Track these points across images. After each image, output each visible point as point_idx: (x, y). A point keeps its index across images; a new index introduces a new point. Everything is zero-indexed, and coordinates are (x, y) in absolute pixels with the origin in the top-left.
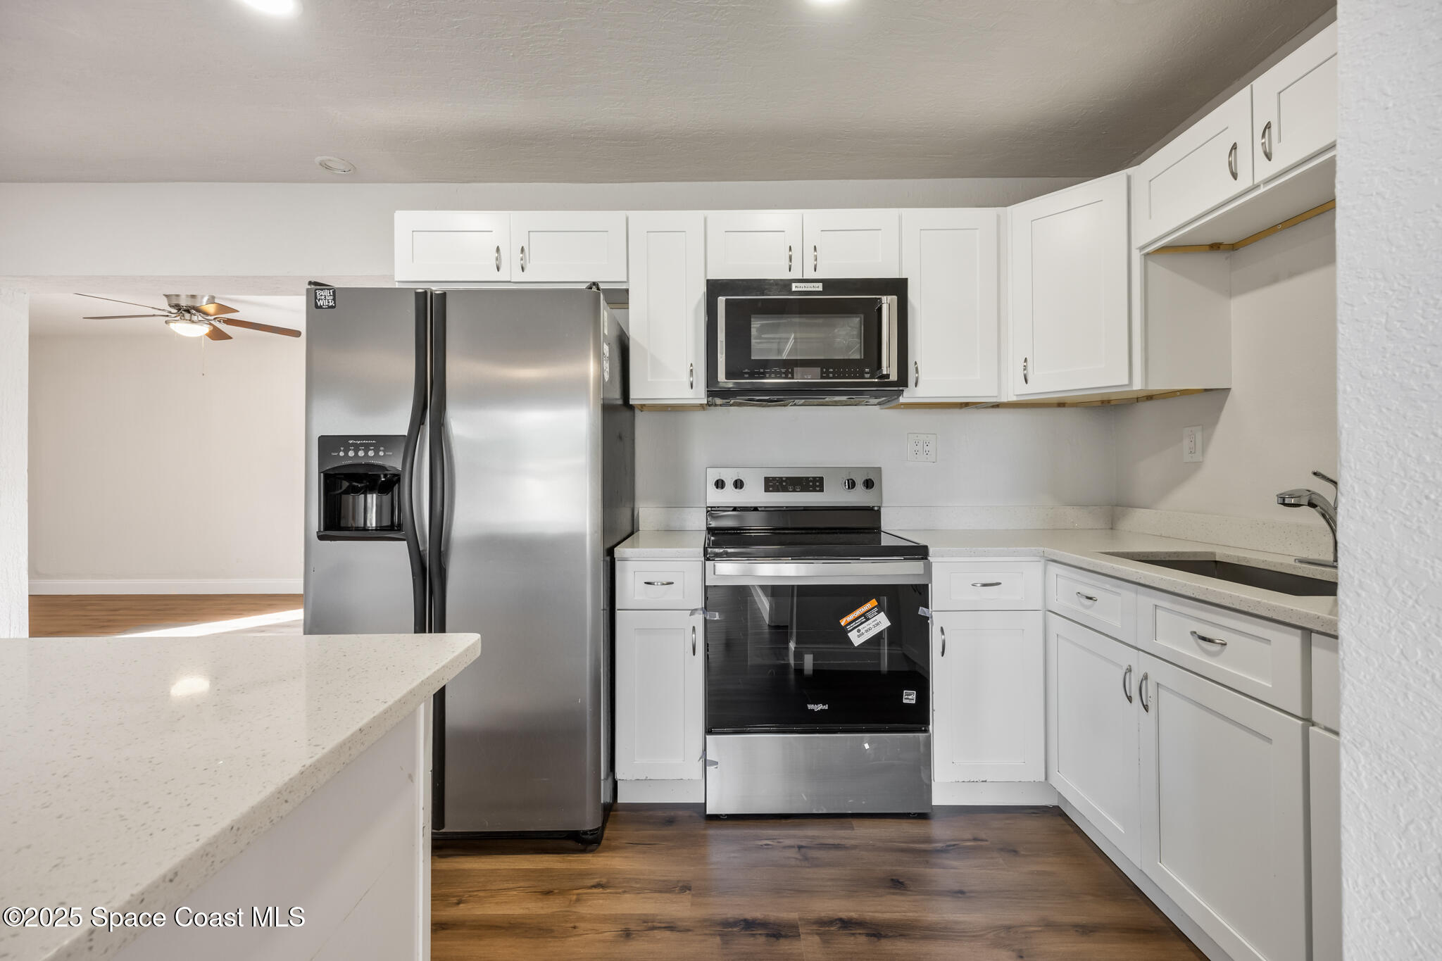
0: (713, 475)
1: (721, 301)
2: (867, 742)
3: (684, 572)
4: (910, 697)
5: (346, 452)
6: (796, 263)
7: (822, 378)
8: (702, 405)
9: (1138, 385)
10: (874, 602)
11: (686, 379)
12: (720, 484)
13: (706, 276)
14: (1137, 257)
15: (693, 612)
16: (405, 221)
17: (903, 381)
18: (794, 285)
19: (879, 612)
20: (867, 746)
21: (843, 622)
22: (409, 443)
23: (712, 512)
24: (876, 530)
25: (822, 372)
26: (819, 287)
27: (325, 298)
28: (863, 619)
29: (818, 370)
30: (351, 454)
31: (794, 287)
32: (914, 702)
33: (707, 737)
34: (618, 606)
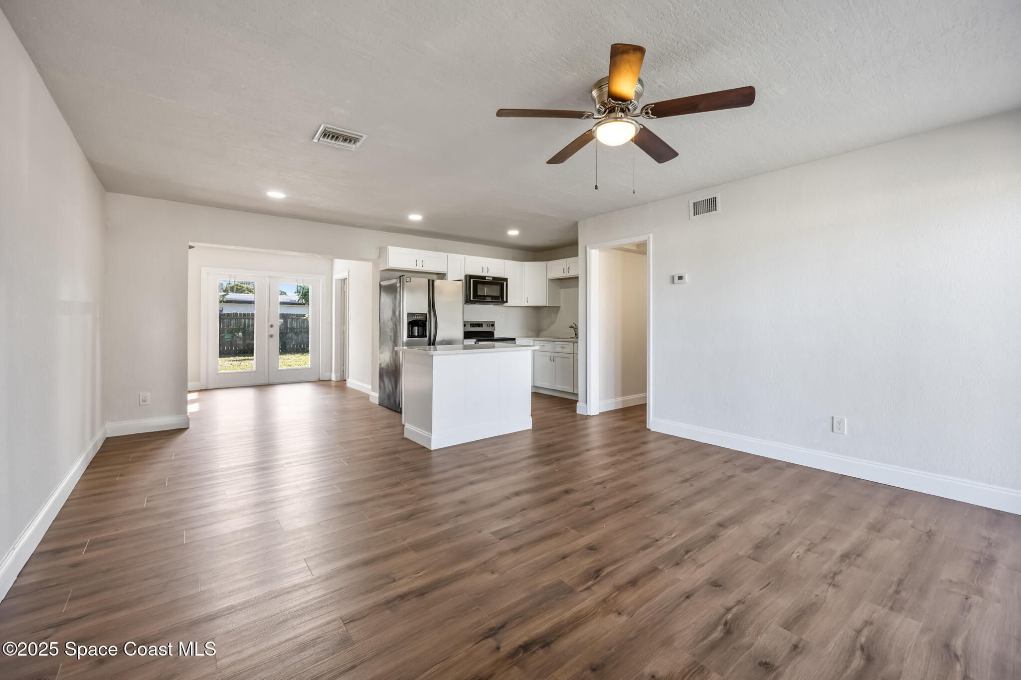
9: (547, 305)
14: (548, 280)
17: (507, 302)
26: (491, 279)
29: (491, 298)
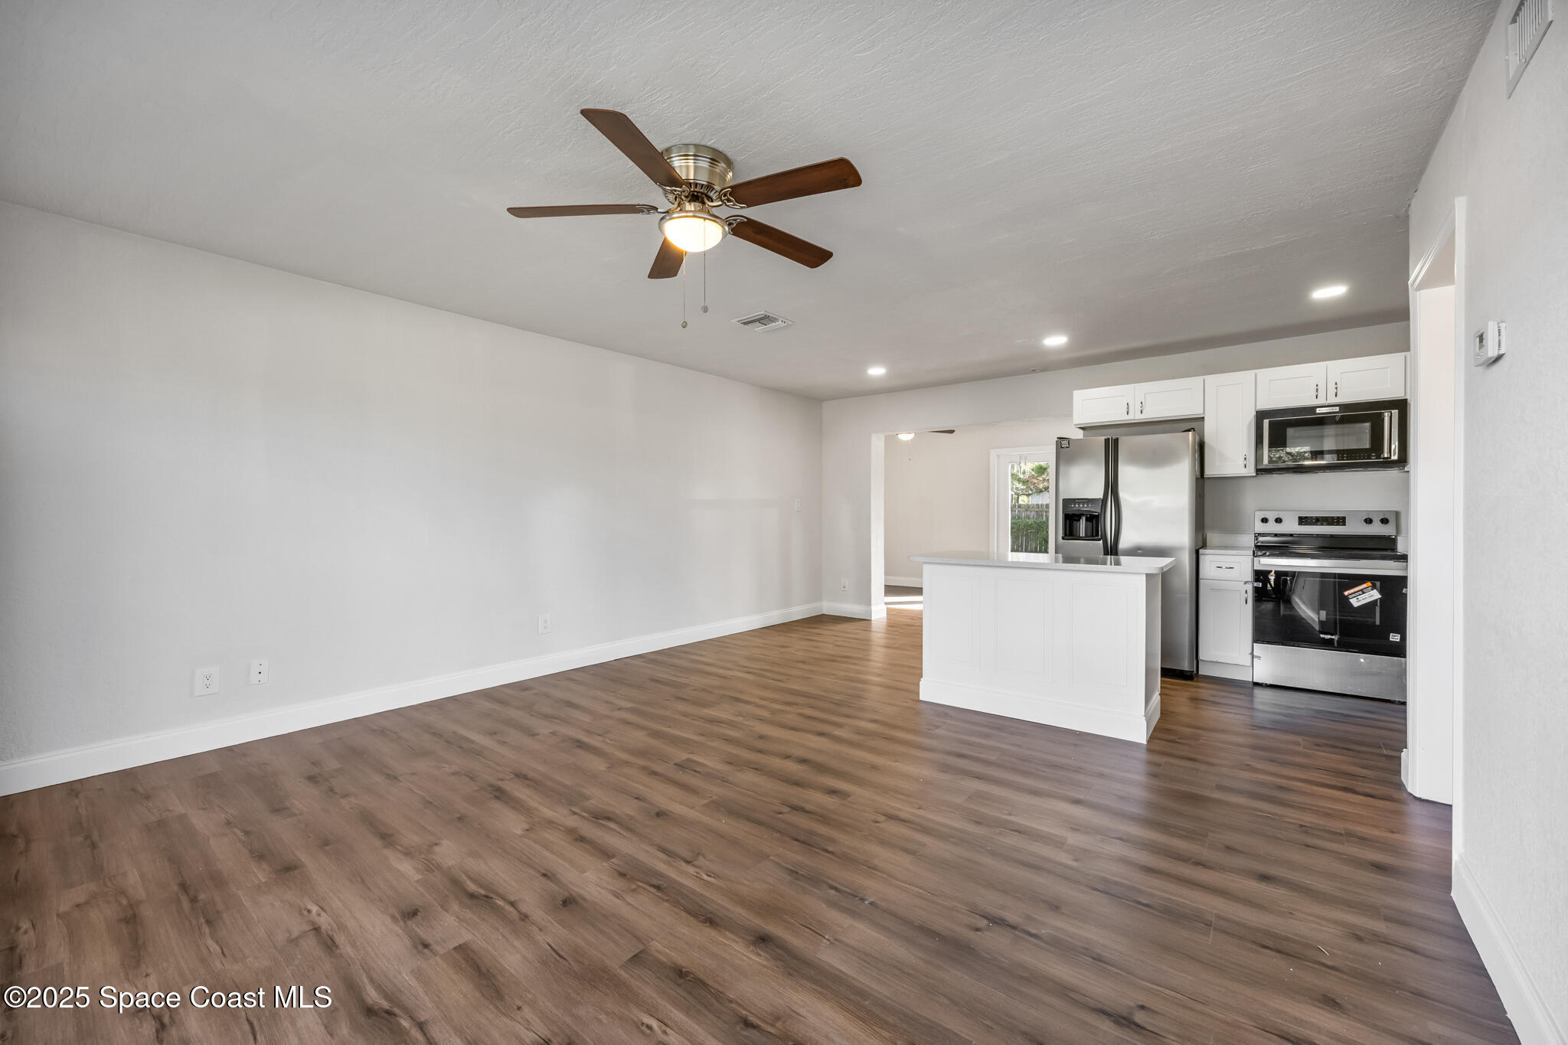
0: (1260, 515)
1: (1266, 422)
2: (1363, 659)
3: (1240, 563)
4: (1395, 638)
5: (1075, 505)
6: (1322, 394)
7: (1338, 460)
8: (1253, 476)
10: (1369, 584)
11: (1241, 462)
12: (1265, 520)
13: (1256, 407)
15: (1246, 583)
16: (1079, 396)
18: (1318, 409)
19: (1372, 590)
20: (1362, 660)
21: (1346, 593)
22: (1104, 501)
23: (1258, 535)
24: (1394, 549)
25: (1338, 457)
27: (1065, 443)
28: (1360, 592)
30: (1077, 506)
31: (1318, 411)
32: (1398, 640)
33: (1255, 644)
34: (1201, 576)
